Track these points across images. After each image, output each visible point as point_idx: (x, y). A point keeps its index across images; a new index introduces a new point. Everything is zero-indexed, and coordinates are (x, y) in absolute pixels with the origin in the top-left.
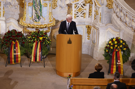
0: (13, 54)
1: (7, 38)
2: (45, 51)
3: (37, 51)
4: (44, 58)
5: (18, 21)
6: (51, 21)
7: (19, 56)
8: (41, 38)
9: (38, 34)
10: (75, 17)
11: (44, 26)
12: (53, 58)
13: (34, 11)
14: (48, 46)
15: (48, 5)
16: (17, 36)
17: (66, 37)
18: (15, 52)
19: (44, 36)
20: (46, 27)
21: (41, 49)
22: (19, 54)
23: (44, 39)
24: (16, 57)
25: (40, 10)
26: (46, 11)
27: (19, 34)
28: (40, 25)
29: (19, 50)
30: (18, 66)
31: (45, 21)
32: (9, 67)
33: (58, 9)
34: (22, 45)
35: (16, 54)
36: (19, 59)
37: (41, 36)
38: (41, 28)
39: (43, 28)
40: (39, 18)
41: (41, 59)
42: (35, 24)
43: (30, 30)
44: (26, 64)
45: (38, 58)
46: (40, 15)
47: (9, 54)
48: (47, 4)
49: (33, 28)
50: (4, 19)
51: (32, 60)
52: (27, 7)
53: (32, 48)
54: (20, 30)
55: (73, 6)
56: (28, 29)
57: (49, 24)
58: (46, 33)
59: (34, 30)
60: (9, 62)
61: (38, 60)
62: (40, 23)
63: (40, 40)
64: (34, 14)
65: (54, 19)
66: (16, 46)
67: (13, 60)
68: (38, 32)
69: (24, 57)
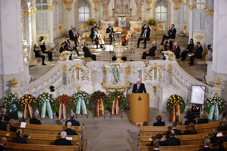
0: (98, 109)
1: (94, 97)
2: (122, 107)
3: (115, 106)
4: (121, 112)
5: (102, 84)
6: (126, 83)
7: (103, 110)
8: (119, 97)
9: (116, 94)
10: (144, 79)
11: (121, 88)
12: (129, 111)
13: (113, 76)
14: (124, 102)
15: (124, 72)
16: (101, 95)
17: (137, 95)
18: (100, 107)
19: (121, 95)
21: (119, 104)
22: (103, 109)
23: (121, 97)
24: (101, 111)
25: (118, 76)
26: (122, 76)
27: (103, 94)
28: (118, 87)
29: (103, 106)
30: (102, 118)
31: (122, 84)
32: (96, 119)
33: (132, 74)
34: (105, 102)
35: (101, 109)
36: (103, 113)
37: (119, 95)
38: (119, 89)
40: (117, 81)
41: (119, 113)
42: (114, 86)
43: (111, 90)
44: (108, 117)
45: (117, 112)
46: (117, 79)
47: (95, 109)
48: (122, 71)
49: (113, 89)
50: (92, 83)
51: (113, 113)
52: (108, 73)
53: (112, 104)
54: (103, 90)
55: (143, 72)
56: (109, 90)
57: (124, 86)
58: (122, 93)
59: (114, 90)
60: (95, 115)
61: (117, 113)
62: (118, 85)
64: (113, 79)
65: (129, 82)
66: (100, 103)
67: (99, 114)
68: (117, 92)
69: (107, 111)
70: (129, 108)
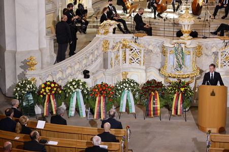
0: (152, 106)
1: (146, 88)
2: (186, 104)
3: (177, 102)
4: (185, 111)
5: (160, 70)
6: (194, 71)
7: (159, 108)
8: (182, 89)
9: (179, 85)
10: (221, 66)
11: (187, 76)
12: (196, 111)
13: (175, 59)
14: (190, 98)
15: (192, 53)
16: (156, 86)
17: (209, 88)
18: (154, 104)
19: (186, 87)
20: (188, 77)
21: (183, 101)
22: (158, 106)
23: (186, 90)
24: (155, 109)
25: (182, 59)
26: (189, 59)
27: (159, 85)
28: (182, 75)
29: (159, 102)
30: (158, 119)
31: (188, 71)
32: (148, 119)
33: (204, 57)
34: (162, 96)
35: (156, 106)
36: (159, 112)
37: (183, 87)
38: (183, 78)
39: (186, 78)
40: (181, 67)
41: (182, 112)
42: (177, 73)
43: (172, 80)
44: (166, 118)
45: (179, 111)
46: (181, 64)
47: (148, 106)
48: (190, 52)
49: (174, 77)
50: (144, 67)
51: (173, 113)
52: (168, 55)
53: (172, 99)
54: (160, 79)
55: (220, 54)
56: (169, 78)
57: (192, 74)
58: (188, 84)
59: (176, 80)
60: (148, 115)
61: (179, 113)
62: (182, 73)
63: (181, 91)
64: (176, 63)
65: (198, 68)
66: (155, 97)
67: (152, 113)
68: (180, 82)
69: (165, 109)
70: (197, 107)
